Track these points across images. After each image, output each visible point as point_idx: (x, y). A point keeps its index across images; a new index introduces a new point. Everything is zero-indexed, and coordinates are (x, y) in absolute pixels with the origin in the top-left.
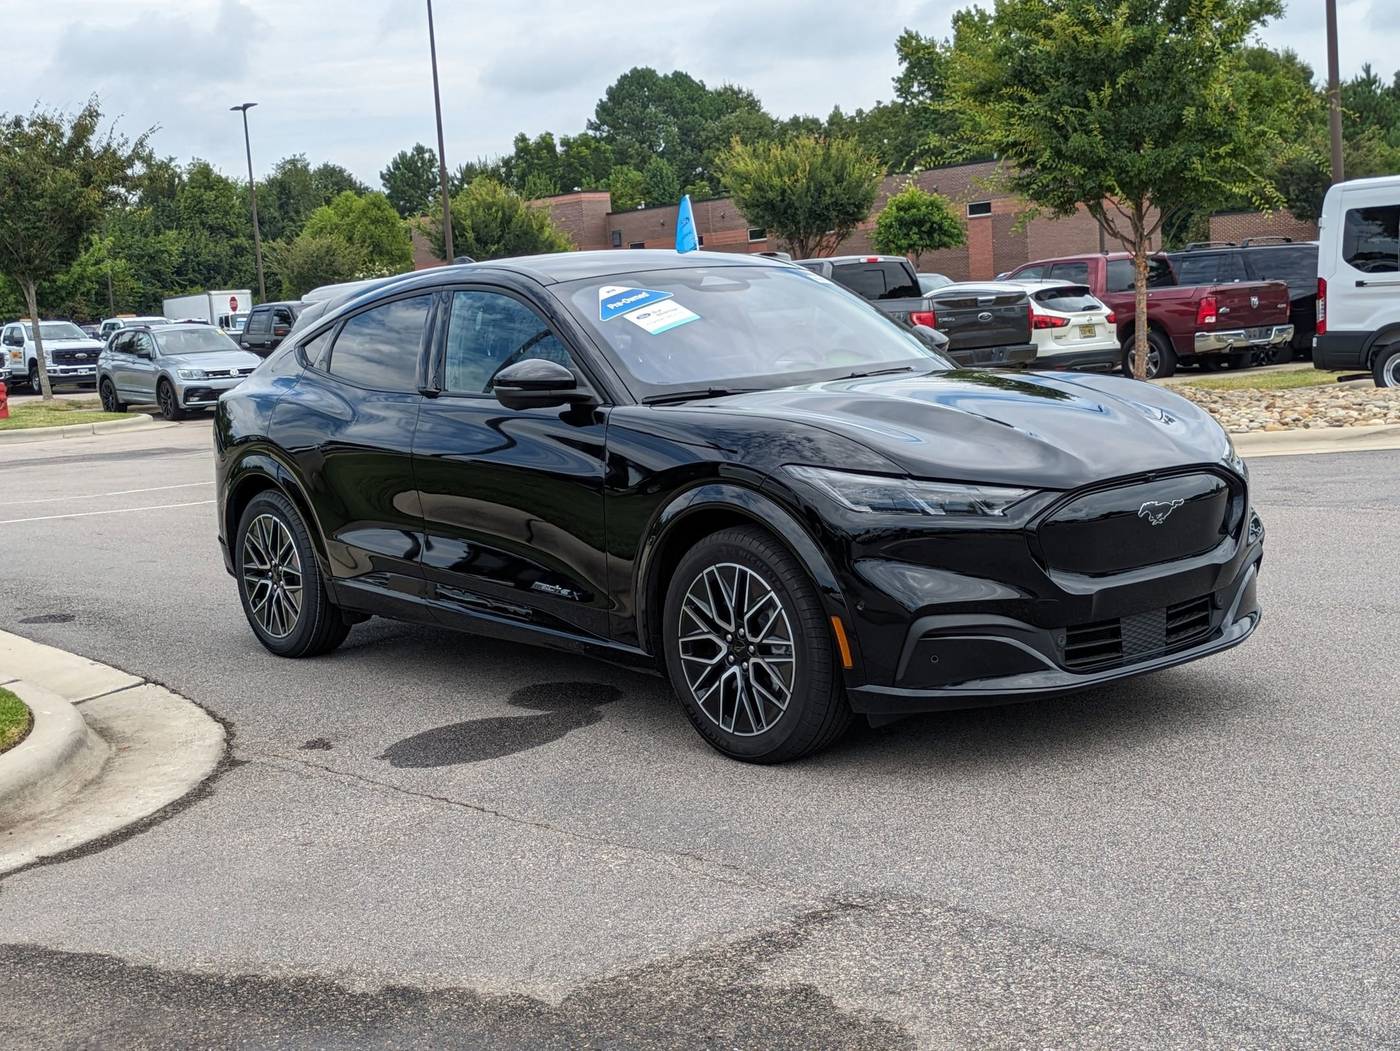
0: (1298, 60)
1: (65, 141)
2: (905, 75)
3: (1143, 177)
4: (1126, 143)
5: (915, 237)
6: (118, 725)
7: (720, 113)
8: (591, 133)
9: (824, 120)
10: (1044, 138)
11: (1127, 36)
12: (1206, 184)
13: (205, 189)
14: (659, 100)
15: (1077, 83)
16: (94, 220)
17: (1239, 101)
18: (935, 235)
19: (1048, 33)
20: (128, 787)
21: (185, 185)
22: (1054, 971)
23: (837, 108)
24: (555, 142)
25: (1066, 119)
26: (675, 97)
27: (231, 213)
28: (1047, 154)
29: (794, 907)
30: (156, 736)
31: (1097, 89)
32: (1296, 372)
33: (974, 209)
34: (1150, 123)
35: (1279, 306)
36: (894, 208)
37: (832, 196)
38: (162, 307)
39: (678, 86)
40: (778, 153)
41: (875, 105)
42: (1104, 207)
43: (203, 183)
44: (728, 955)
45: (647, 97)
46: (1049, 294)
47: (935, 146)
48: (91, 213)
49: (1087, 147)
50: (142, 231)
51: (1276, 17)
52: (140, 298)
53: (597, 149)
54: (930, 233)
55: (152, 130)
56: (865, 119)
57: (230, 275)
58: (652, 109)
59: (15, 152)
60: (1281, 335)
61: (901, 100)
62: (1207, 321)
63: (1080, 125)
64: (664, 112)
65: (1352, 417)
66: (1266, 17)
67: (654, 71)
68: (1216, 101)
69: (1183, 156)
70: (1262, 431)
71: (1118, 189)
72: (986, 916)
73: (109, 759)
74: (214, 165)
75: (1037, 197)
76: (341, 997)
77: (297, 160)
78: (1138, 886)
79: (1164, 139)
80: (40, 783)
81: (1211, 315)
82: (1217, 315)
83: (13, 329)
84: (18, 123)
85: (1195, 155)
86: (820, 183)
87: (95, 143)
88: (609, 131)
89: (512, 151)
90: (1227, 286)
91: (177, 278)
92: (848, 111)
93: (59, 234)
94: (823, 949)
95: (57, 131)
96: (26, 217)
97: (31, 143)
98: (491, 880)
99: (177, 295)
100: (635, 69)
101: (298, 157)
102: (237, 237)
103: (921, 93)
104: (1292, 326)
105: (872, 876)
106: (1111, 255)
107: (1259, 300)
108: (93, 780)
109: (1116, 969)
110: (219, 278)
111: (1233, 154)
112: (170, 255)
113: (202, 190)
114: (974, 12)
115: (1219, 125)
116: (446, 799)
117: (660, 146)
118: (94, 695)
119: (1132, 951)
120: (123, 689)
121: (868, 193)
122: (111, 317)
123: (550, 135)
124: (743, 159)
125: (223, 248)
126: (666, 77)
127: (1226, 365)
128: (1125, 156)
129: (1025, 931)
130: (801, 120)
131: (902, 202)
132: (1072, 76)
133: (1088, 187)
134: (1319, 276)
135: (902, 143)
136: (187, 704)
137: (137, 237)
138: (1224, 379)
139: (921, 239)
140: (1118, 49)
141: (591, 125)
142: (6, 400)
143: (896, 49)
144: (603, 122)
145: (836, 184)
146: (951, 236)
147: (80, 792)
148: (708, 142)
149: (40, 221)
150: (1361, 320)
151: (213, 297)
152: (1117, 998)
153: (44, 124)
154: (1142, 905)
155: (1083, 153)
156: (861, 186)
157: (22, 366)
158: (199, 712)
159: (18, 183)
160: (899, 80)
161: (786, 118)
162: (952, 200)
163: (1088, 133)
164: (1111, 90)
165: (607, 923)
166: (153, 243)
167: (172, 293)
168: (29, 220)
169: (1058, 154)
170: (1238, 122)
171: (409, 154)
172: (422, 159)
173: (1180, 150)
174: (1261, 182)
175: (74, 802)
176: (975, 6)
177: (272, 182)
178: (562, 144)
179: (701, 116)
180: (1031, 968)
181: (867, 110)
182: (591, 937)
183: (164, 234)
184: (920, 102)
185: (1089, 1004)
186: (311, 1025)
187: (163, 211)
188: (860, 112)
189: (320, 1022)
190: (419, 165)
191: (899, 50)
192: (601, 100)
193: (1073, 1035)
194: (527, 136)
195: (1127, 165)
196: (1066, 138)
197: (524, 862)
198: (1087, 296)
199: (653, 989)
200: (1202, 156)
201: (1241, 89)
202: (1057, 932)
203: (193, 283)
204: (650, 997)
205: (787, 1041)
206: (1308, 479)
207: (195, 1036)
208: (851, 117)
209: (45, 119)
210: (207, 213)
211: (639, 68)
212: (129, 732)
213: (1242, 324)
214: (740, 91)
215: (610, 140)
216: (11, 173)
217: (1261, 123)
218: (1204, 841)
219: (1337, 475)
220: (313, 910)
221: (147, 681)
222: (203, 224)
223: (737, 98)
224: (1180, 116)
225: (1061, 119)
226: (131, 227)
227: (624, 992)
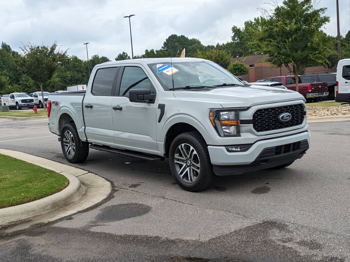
0: (323, 32)
1: (49, 51)
2: (234, 36)
3: (298, 59)
4: (294, 51)
5: (238, 72)
6: (86, 182)
7: (192, 44)
8: (162, 49)
9: (215, 46)
10: (276, 50)
11: (295, 27)
12: (312, 60)
13: (76, 62)
14: (178, 42)
15: (283, 37)
16: (55, 69)
17: (320, 41)
18: (242, 72)
19: (277, 26)
20: (93, 196)
21: (71, 61)
22: (321, 237)
23: (218, 43)
24: (154, 51)
25: (281, 45)
26: (181, 41)
27: (82, 67)
28: (277, 53)
29: (255, 223)
30: (95, 184)
31: (288, 38)
32: (330, 103)
33: (251, 66)
34: (300, 46)
35: (326, 88)
36: (233, 66)
37: (220, 63)
38: (66, 89)
39: (182, 38)
40: (208, 53)
41: (227, 42)
42: (289, 66)
43: (75, 61)
44: (244, 233)
45: (175, 41)
46: (273, 85)
47: (250, 52)
48: (55, 67)
49: (286, 52)
50: (62, 72)
51: (328, 22)
52: (62, 87)
53: (164, 53)
54: (241, 71)
55: (68, 49)
56: (224, 46)
57: (82, 81)
58: (176, 43)
59: (38, 54)
60: (326, 94)
61: (233, 41)
62: (309, 91)
63: (284, 47)
64: (179, 44)
65: (347, 113)
66: (326, 22)
67: (177, 35)
68: (315, 41)
69: (307, 54)
70: (327, 116)
71: (292, 61)
72: (301, 225)
73: (86, 189)
74: (78, 57)
75: (274, 63)
76: (158, 242)
77: (96, 56)
78: (334, 218)
79: (303, 50)
80: (74, 195)
81: (310, 90)
82: (311, 90)
83: (35, 94)
84: (38, 47)
85: (310, 54)
86: (218, 60)
87: (55, 52)
88: (166, 49)
89: (145, 53)
90: (313, 83)
91: (70, 82)
92: (221, 44)
93: (48, 72)
94: (265, 232)
95: (47, 49)
96: (40, 69)
97: (41, 52)
98: (183, 216)
99: (70, 86)
100: (172, 34)
101: (97, 55)
102: (83, 73)
103: (237, 40)
104: (328, 92)
105: (271, 216)
106: (287, 76)
107: (321, 86)
108: (84, 194)
109: (335, 237)
110: (79, 82)
111: (319, 53)
112: (68, 77)
113: (75, 62)
114: (249, 21)
115: (316, 47)
116: (167, 198)
117: (178, 52)
118: (78, 175)
119: (338, 233)
120: (84, 174)
121: (228, 62)
122: (57, 91)
123: (153, 50)
124: (200, 55)
125: (80, 75)
126: (179, 36)
127: (313, 101)
128: (294, 54)
129: (311, 228)
130: (210, 46)
131: (234, 64)
132: (282, 36)
133: (286, 61)
134: (337, 81)
135: (233, 51)
136: (100, 177)
137: (61, 73)
138: (313, 104)
139: (239, 73)
140: (293, 30)
141: (162, 47)
142: (37, 109)
143: (231, 30)
144: (165, 47)
145: (221, 60)
146: (245, 72)
147: (82, 197)
148: (189, 51)
149: (43, 69)
150: (346, 91)
151: (78, 86)
152: (338, 243)
153: (44, 48)
154: (336, 223)
155: (285, 53)
156: (227, 61)
157: (37, 102)
158: (103, 179)
159: (38, 61)
160: (232, 37)
161: (206, 46)
162: (246, 64)
163: (286, 49)
164: (291, 39)
165: (213, 226)
166: (65, 74)
167: (69, 85)
168: (41, 69)
169: (279, 53)
170: (320, 46)
171: (121, 54)
172: (125, 55)
173: (307, 52)
174: (325, 60)
175: (82, 199)
176: (250, 20)
177: (91, 60)
178: (156, 52)
179: (187, 45)
180: (315, 237)
181: (225, 44)
182: (211, 229)
183: (67, 72)
184: (237, 42)
185: (332, 245)
186: (153, 249)
187: (66, 67)
188: (223, 44)
189: (155, 248)
190: (124, 56)
191: (232, 30)
192: (165, 42)
193: (330, 252)
194: (148, 50)
195: (295, 56)
196: (281, 50)
197: (189, 212)
198: (282, 85)
199: (229, 241)
200: (312, 54)
201: (320, 39)
202: (319, 228)
203: (74, 83)
204: (229, 243)
205: (264, 253)
206: (340, 127)
207: (127, 251)
208: (222, 45)
209: (44, 47)
210: (76, 67)
211: (173, 34)
212: (89, 183)
213: (317, 92)
214: (196, 39)
215: (167, 51)
216: (37, 59)
217: (325, 46)
218: (346, 208)
219: (347, 126)
220: (145, 223)
221: (89, 172)
222: (75, 70)
223: (196, 41)
224: (307, 45)
225: (280, 46)
226: (59, 71)
227: (223, 241)
